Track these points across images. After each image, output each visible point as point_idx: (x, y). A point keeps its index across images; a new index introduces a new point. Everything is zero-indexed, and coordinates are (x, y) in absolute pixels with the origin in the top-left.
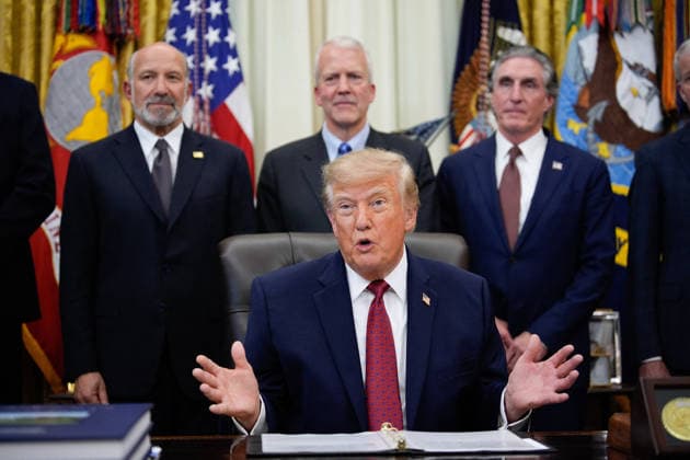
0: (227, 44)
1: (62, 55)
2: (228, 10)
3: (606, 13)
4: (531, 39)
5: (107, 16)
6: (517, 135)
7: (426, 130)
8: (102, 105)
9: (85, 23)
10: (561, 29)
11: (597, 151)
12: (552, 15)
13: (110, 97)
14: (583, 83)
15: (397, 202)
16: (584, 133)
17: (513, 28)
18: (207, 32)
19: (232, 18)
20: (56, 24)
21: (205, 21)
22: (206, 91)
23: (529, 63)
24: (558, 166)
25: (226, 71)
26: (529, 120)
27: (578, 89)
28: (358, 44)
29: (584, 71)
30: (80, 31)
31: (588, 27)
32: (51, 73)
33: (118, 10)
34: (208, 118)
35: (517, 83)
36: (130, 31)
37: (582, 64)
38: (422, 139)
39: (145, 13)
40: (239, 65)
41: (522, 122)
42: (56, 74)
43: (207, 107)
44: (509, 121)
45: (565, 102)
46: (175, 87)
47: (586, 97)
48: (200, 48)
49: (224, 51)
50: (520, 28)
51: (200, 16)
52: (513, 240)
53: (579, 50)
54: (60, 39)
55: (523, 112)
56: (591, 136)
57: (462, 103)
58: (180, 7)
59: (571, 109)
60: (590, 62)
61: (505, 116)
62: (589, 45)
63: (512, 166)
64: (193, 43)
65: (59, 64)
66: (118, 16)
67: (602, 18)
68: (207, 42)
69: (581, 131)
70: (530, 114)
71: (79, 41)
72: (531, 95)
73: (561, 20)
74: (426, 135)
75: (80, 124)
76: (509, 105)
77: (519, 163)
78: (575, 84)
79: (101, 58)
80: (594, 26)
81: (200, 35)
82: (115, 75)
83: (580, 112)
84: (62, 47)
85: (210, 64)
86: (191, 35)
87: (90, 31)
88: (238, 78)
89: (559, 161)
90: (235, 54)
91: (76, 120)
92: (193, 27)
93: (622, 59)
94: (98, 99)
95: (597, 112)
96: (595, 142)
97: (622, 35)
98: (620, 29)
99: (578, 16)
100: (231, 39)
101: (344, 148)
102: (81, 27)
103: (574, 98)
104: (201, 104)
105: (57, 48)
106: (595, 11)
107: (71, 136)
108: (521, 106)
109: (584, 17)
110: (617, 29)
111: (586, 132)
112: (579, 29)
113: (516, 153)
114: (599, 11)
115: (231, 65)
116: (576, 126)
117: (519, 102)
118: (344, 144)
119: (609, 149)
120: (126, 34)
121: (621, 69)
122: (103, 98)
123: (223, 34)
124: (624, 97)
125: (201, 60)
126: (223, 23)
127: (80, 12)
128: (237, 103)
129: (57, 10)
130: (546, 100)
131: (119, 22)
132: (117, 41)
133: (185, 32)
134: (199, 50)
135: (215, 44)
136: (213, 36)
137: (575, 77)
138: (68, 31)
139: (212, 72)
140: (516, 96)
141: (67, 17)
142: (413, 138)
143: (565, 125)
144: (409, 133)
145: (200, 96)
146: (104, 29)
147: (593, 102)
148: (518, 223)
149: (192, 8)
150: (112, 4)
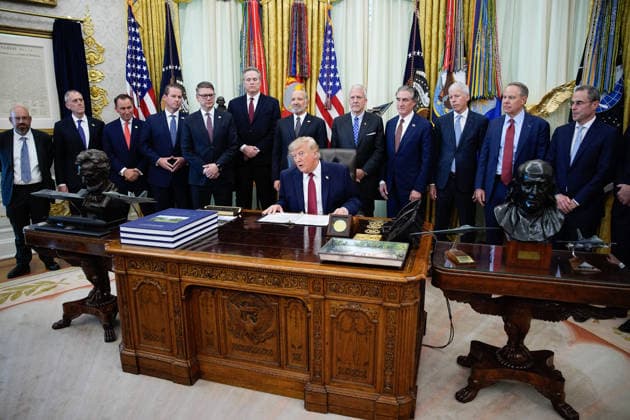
0: (336, 77)
1: (288, 84)
2: (337, 67)
3: (450, 66)
5: (300, 72)
7: (383, 108)
9: (294, 74)
14: (442, 89)
17: (422, 71)
18: (330, 74)
19: (338, 70)
20: (287, 75)
21: (330, 71)
22: (330, 92)
23: (406, 93)
24: (414, 125)
25: (336, 86)
26: (407, 110)
27: (440, 91)
29: (442, 86)
30: (293, 77)
31: (444, 70)
35: (401, 100)
37: (442, 83)
39: (313, 70)
40: (340, 83)
41: (404, 112)
42: (287, 89)
43: (330, 97)
45: (436, 95)
46: (301, 102)
47: (442, 93)
48: (328, 79)
49: (336, 80)
50: (425, 71)
51: (328, 70)
53: (442, 78)
54: (288, 79)
55: (404, 109)
56: (443, 106)
58: (323, 67)
59: (437, 97)
60: (444, 82)
62: (444, 76)
64: (326, 78)
66: (303, 71)
67: (449, 68)
68: (330, 77)
69: (441, 104)
71: (293, 79)
77: (403, 124)
78: (440, 89)
80: (446, 70)
81: (328, 75)
82: (304, 89)
83: (440, 98)
84: (288, 81)
85: (331, 84)
86: (326, 75)
87: (295, 76)
88: (340, 88)
90: (338, 80)
92: (326, 73)
96: (444, 108)
97: (455, 73)
98: (455, 71)
101: (356, 119)
102: (292, 75)
103: (439, 94)
104: (328, 96)
105: (286, 82)
106: (446, 64)
109: (443, 67)
110: (453, 71)
112: (442, 71)
113: (402, 121)
114: (448, 65)
115: (337, 84)
116: (439, 103)
118: (356, 117)
120: (307, 77)
123: (335, 75)
125: (329, 83)
126: (335, 71)
127: (292, 71)
128: (339, 95)
130: (413, 104)
131: (304, 73)
132: (303, 79)
133: (324, 74)
135: (333, 78)
136: (332, 75)
137: (439, 87)
138: (290, 77)
139: (332, 87)
140: (401, 104)
141: (289, 72)
145: (328, 94)
146: (299, 76)
147: (444, 95)
149: (326, 67)
150: (302, 68)
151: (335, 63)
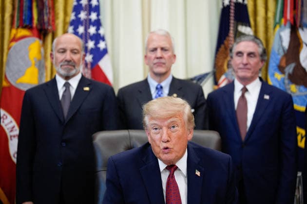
0: (100, 34)
1: (14, 39)
2: (101, 17)
3: (294, 18)
4: (256, 32)
5: (38, 20)
6: (245, 81)
7: (201, 78)
8: (35, 65)
9: (26, 23)
10: (271, 26)
11: (290, 89)
12: (266, 19)
13: (40, 61)
14: (282, 54)
15: (183, 126)
16: (283, 80)
17: (246, 26)
18: (89, 28)
19: (102, 21)
20: (12, 24)
21: (88, 23)
22: (89, 58)
23: (251, 44)
24: (267, 97)
25: (99, 48)
26: (252, 73)
27: (280, 57)
28: (168, 33)
29: (283, 48)
30: (24, 27)
31: (285, 25)
32: (9, 48)
33: (44, 17)
34: (90, 72)
35: (245, 55)
36: (50, 28)
37: (282, 45)
38: (199, 83)
39: (58, 18)
40: (106, 45)
41: (248, 74)
42: (12, 49)
43: (89, 66)
44: (241, 73)
45: (273, 64)
47: (284, 61)
48: (86, 36)
49: (98, 38)
50: (250, 26)
51: (86, 20)
52: (243, 136)
53: (280, 37)
54: (14, 31)
55: (249, 69)
56: (287, 81)
57: (220, 64)
58: (76, 15)
59: (276, 68)
60: (286, 43)
61: (239, 71)
62: (286, 34)
63: (243, 97)
64: (82, 34)
65: (13, 44)
66: (44, 20)
67: (292, 20)
68: (89, 33)
69: (281, 79)
70: (252, 70)
71: (23, 32)
72: (253, 61)
73: (271, 22)
74: (201, 80)
75: (23, 75)
76: (241, 66)
77: (247, 95)
78: (279, 54)
79: (35, 41)
80: (288, 25)
81: (86, 30)
82: (42, 50)
83: (281, 69)
84: (15, 35)
85: (91, 44)
86: (81, 30)
87: (29, 27)
88: (105, 51)
89: (267, 94)
90: (103, 39)
91: (22, 73)
92: (82, 25)
93: (302, 42)
94: (33, 62)
95: (290, 69)
96: (289, 84)
97: (303, 29)
98: (302, 26)
99: (280, 20)
100: (101, 32)
101: (159, 87)
102: (25, 24)
103: (278, 62)
104: (86, 65)
105: (12, 36)
106: (288, 16)
107: (19, 81)
108: (248, 66)
109: (283, 20)
110: (300, 26)
111: (284, 79)
112: (280, 26)
113: (245, 90)
114: (290, 17)
115: (102, 45)
116: (279, 76)
117: (246, 64)
118: (159, 85)
119: (296, 88)
120: (48, 29)
121: (302, 47)
122: (35, 62)
123: (98, 29)
124: (304, 61)
125: (86, 42)
126: (98, 24)
127: (24, 17)
128: (105, 64)
129: (12, 16)
130: (260, 63)
131: (44, 23)
132: (43, 32)
133: (78, 28)
134: (85, 37)
135: (94, 34)
136: (92, 30)
137: (278, 50)
138: (18, 27)
139: (92, 49)
140: (245, 61)
141: (18, 20)
142: (195, 82)
143: (273, 75)
144: (192, 79)
145: (86, 61)
146: (36, 27)
147: (288, 63)
148: (246, 127)
149: (83, 15)
150: (41, 14)
151: (97, 9)
